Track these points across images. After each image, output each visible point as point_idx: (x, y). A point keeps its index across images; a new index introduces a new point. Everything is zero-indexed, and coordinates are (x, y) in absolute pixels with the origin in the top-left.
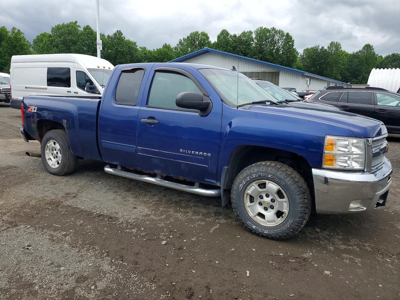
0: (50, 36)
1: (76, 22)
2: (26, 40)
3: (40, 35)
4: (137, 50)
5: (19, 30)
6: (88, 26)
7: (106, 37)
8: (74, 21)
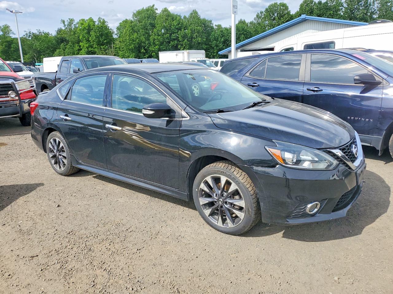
0: (132, 22)
1: (154, 5)
2: (110, 28)
3: (122, 22)
4: (212, 28)
5: (103, 20)
6: (166, 8)
7: (182, 18)
8: (152, 5)
